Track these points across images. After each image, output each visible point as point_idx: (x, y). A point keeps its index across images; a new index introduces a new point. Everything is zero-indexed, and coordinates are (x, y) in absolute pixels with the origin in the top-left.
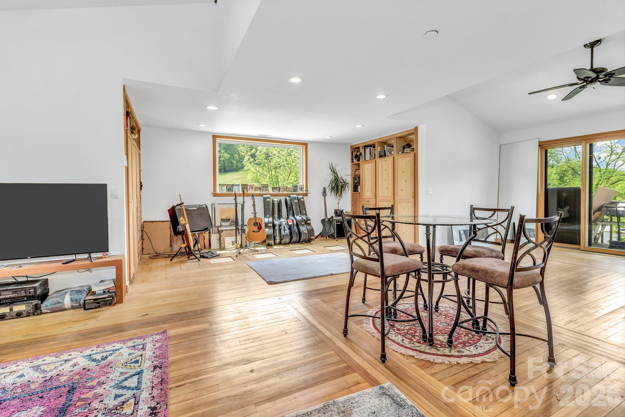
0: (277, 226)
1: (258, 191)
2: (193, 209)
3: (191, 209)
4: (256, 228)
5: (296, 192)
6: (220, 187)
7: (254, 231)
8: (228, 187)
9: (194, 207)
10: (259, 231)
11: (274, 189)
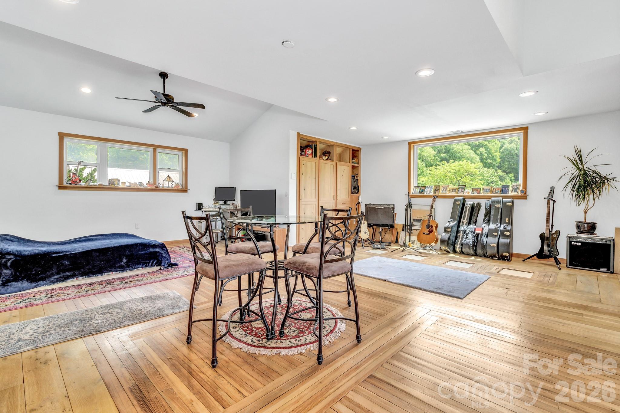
0: (461, 232)
1: (453, 192)
2: (380, 207)
3: (378, 207)
4: (427, 231)
5: (507, 193)
6: (415, 189)
7: (424, 233)
8: (421, 189)
9: (382, 206)
10: (429, 234)
11: (473, 190)
